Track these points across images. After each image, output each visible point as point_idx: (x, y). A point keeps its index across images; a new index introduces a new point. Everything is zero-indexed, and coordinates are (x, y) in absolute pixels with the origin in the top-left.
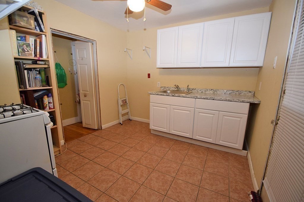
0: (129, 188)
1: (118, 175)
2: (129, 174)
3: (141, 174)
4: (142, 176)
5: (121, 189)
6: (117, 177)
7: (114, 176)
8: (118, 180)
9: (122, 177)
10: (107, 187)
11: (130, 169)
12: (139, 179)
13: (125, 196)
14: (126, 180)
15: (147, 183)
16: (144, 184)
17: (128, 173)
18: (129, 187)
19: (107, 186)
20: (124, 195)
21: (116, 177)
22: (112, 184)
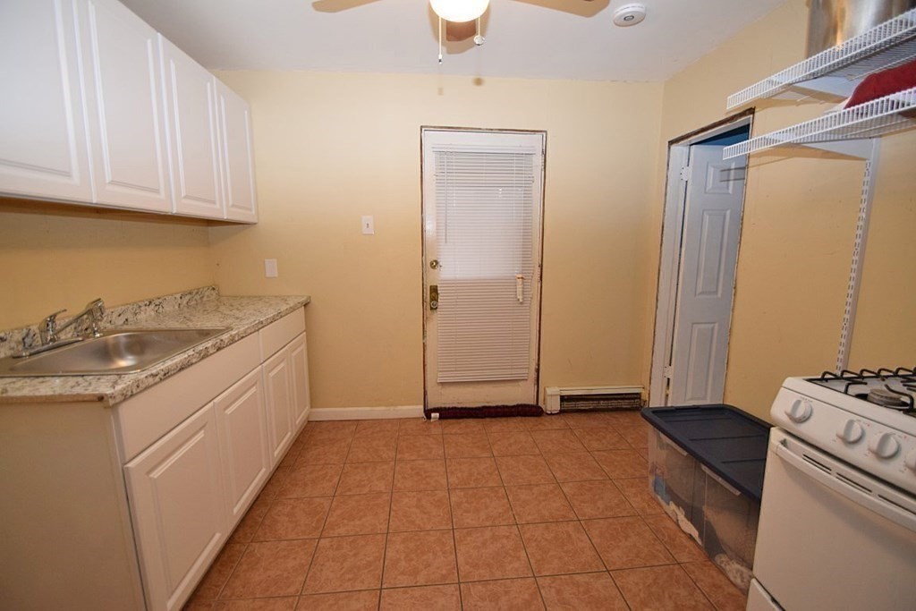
0: (549, 538)
1: (543, 587)
2: (516, 565)
3: (492, 543)
4: (495, 538)
5: (565, 548)
6: (553, 582)
7: (559, 592)
8: (556, 572)
9: (539, 572)
10: (593, 577)
11: (498, 575)
12: (507, 537)
13: (567, 532)
14: (539, 558)
15: (503, 520)
16: (511, 521)
17: (517, 570)
18: (546, 540)
19: (592, 580)
20: (570, 536)
21: (553, 585)
22: (577, 578)
